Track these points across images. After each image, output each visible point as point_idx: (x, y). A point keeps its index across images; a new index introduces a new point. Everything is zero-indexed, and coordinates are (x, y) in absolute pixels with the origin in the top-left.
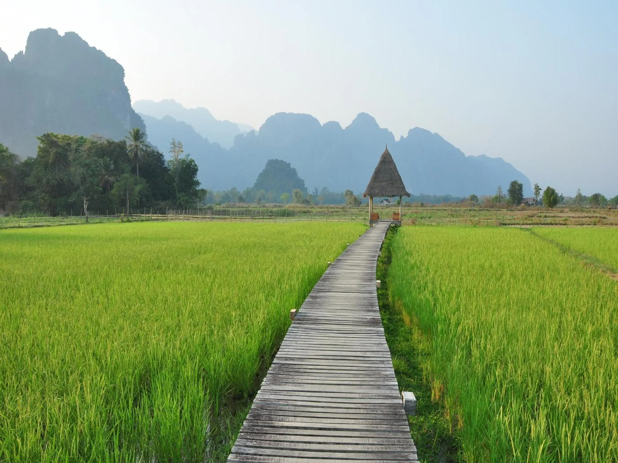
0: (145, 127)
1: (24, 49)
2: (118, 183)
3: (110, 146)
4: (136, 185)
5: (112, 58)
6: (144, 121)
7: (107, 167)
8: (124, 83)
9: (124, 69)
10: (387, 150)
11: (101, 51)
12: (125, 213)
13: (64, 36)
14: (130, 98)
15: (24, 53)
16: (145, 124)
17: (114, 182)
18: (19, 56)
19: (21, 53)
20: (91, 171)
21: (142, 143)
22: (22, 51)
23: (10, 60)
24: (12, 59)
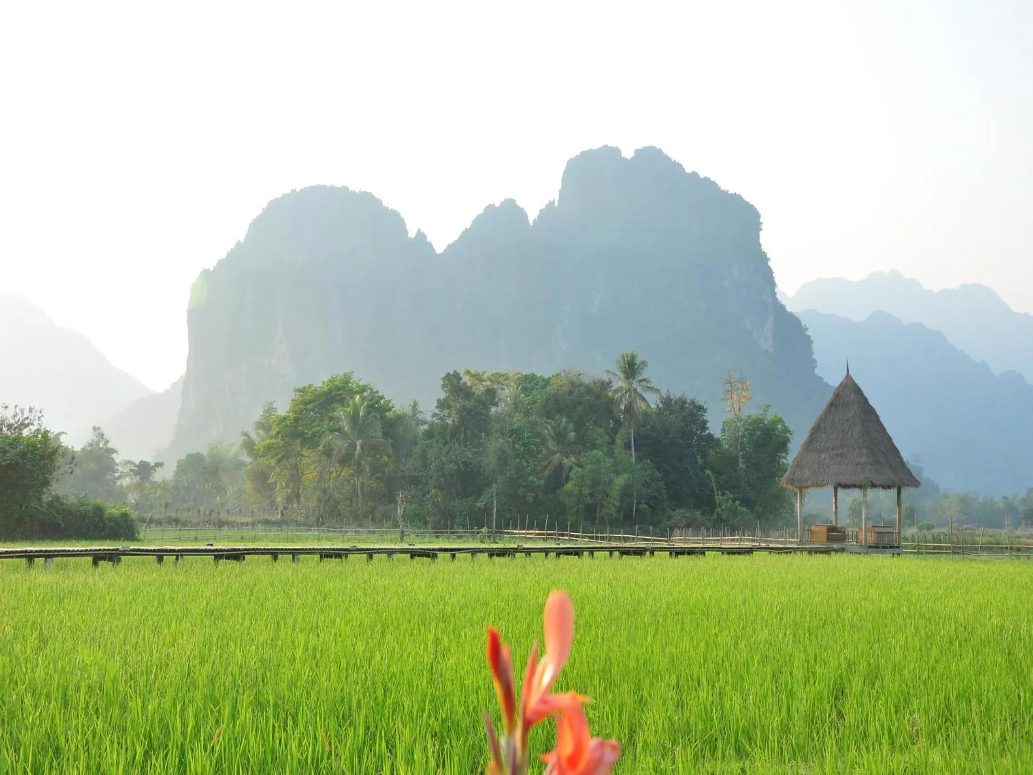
0: (812, 342)
1: (556, 197)
2: (580, 470)
3: (570, 393)
4: (617, 473)
5: (731, 191)
6: (807, 329)
7: (560, 437)
8: (760, 245)
9: (761, 213)
10: (848, 377)
11: (709, 179)
12: (490, 527)
13: (633, 158)
14: (773, 278)
15: (556, 204)
16: (809, 337)
17: (571, 469)
18: (547, 212)
19: (551, 204)
20: (525, 445)
21: (644, 383)
22: (554, 202)
23: (531, 222)
24: (534, 220)
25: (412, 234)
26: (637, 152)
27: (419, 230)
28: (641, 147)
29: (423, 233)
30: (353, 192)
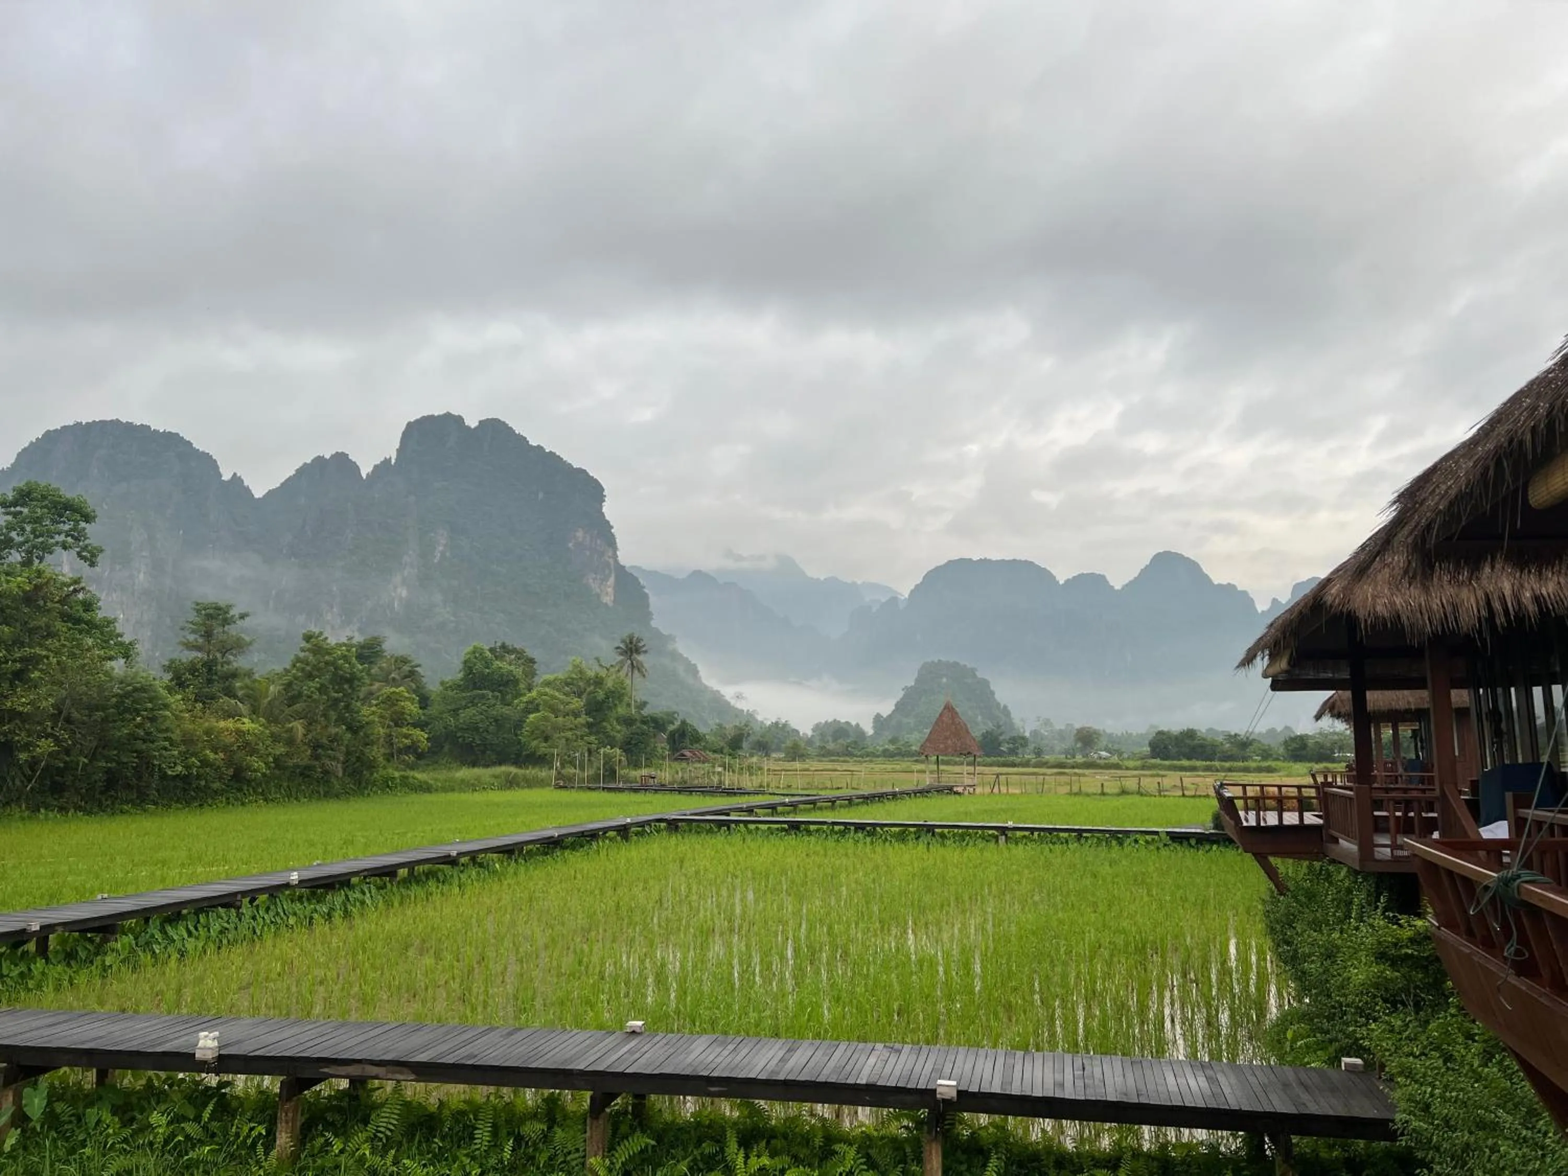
15: (393, 461)
18: (382, 467)
19: (387, 461)
23: (364, 476)
24: (368, 474)
25: (226, 477)
26: (480, 422)
27: (235, 474)
28: (483, 418)
29: (240, 478)
30: (156, 432)
